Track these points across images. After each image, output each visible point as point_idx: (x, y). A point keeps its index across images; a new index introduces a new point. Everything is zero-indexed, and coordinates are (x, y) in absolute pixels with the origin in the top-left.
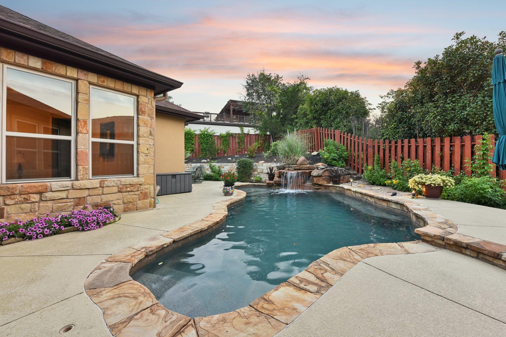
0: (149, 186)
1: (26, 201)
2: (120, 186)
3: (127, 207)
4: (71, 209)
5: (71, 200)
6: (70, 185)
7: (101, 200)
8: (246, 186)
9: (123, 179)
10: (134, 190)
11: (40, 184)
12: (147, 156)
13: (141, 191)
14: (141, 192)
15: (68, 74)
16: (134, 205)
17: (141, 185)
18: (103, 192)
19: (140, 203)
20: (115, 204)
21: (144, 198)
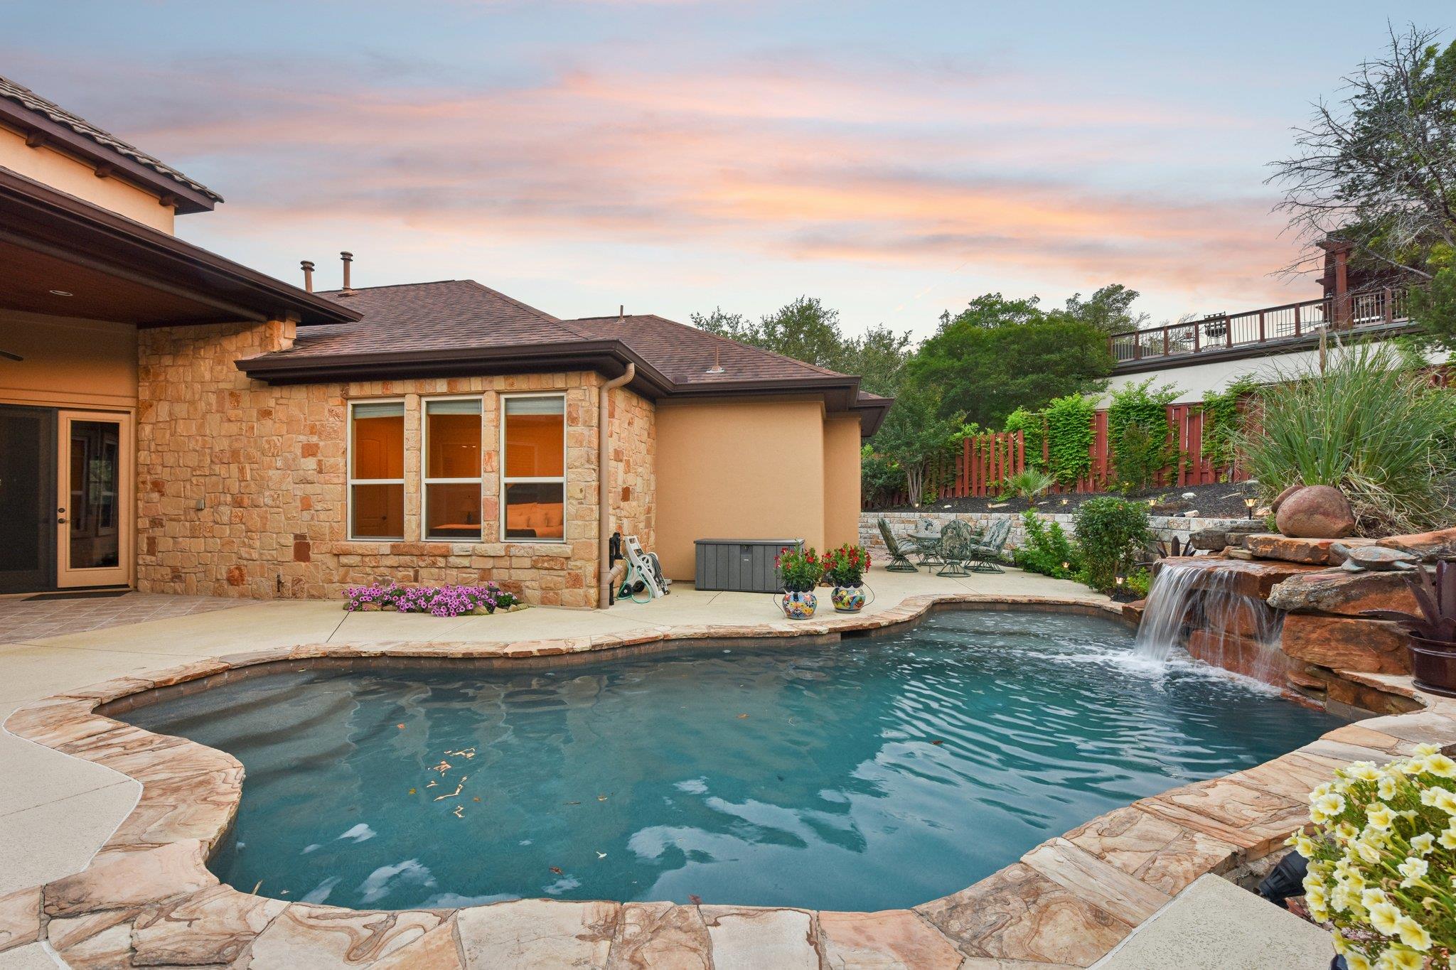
0: (583, 562)
1: (433, 565)
2: (534, 558)
3: (546, 597)
4: (475, 583)
5: (475, 571)
6: (471, 549)
7: (510, 577)
8: (1063, 609)
9: (537, 546)
10: (556, 568)
11: (443, 544)
12: (582, 503)
13: (570, 571)
14: (569, 574)
15: (473, 389)
16: (557, 594)
17: (567, 558)
18: (511, 564)
19: (566, 594)
20: (527, 587)
21: (574, 586)
